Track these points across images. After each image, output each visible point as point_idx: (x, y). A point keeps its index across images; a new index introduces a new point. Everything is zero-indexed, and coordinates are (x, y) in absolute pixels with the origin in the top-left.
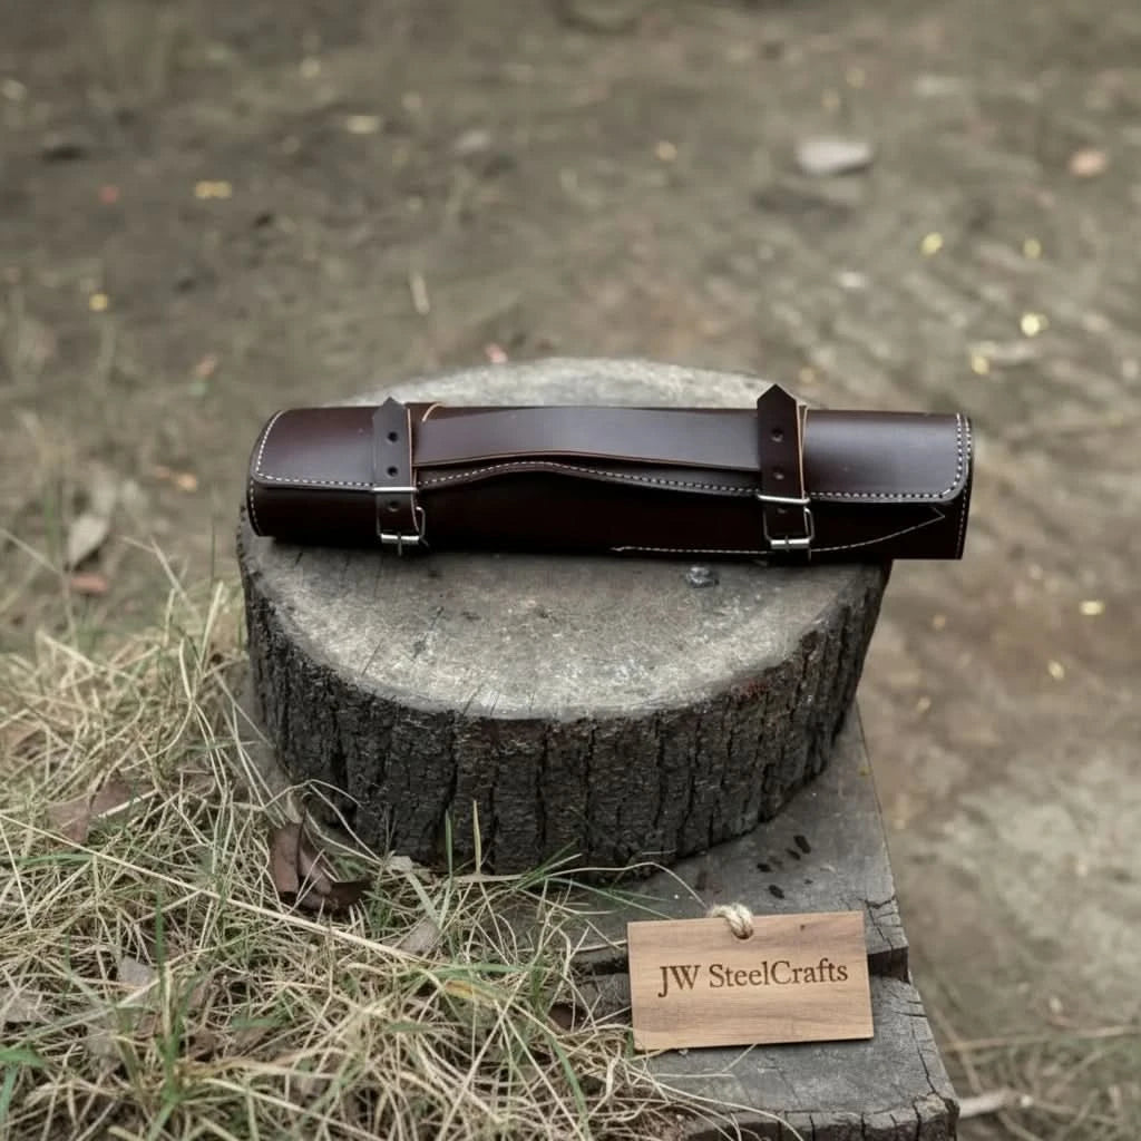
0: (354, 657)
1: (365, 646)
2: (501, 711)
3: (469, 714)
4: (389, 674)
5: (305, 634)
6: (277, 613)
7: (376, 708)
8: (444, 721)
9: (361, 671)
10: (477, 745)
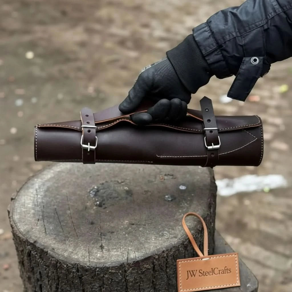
0: (83, 257)
1: (84, 253)
2: (138, 257)
3: (129, 262)
4: (97, 259)
5: (63, 256)
6: (49, 252)
7: (98, 271)
8: (121, 267)
9: (88, 260)
10: (134, 271)
